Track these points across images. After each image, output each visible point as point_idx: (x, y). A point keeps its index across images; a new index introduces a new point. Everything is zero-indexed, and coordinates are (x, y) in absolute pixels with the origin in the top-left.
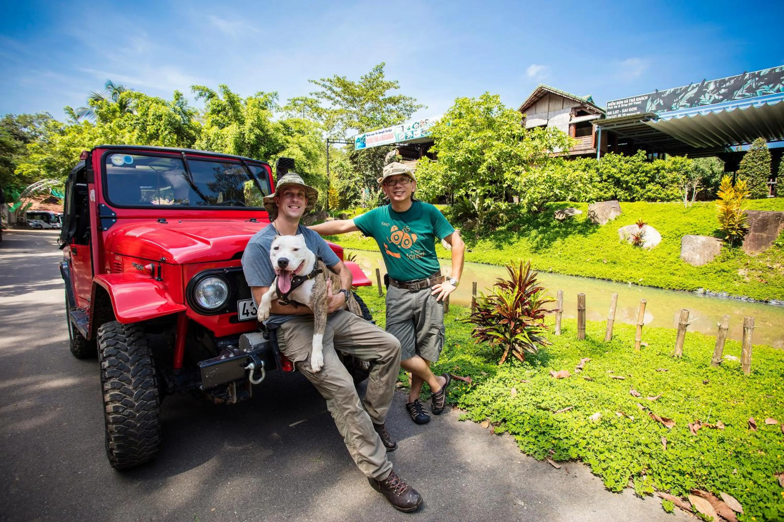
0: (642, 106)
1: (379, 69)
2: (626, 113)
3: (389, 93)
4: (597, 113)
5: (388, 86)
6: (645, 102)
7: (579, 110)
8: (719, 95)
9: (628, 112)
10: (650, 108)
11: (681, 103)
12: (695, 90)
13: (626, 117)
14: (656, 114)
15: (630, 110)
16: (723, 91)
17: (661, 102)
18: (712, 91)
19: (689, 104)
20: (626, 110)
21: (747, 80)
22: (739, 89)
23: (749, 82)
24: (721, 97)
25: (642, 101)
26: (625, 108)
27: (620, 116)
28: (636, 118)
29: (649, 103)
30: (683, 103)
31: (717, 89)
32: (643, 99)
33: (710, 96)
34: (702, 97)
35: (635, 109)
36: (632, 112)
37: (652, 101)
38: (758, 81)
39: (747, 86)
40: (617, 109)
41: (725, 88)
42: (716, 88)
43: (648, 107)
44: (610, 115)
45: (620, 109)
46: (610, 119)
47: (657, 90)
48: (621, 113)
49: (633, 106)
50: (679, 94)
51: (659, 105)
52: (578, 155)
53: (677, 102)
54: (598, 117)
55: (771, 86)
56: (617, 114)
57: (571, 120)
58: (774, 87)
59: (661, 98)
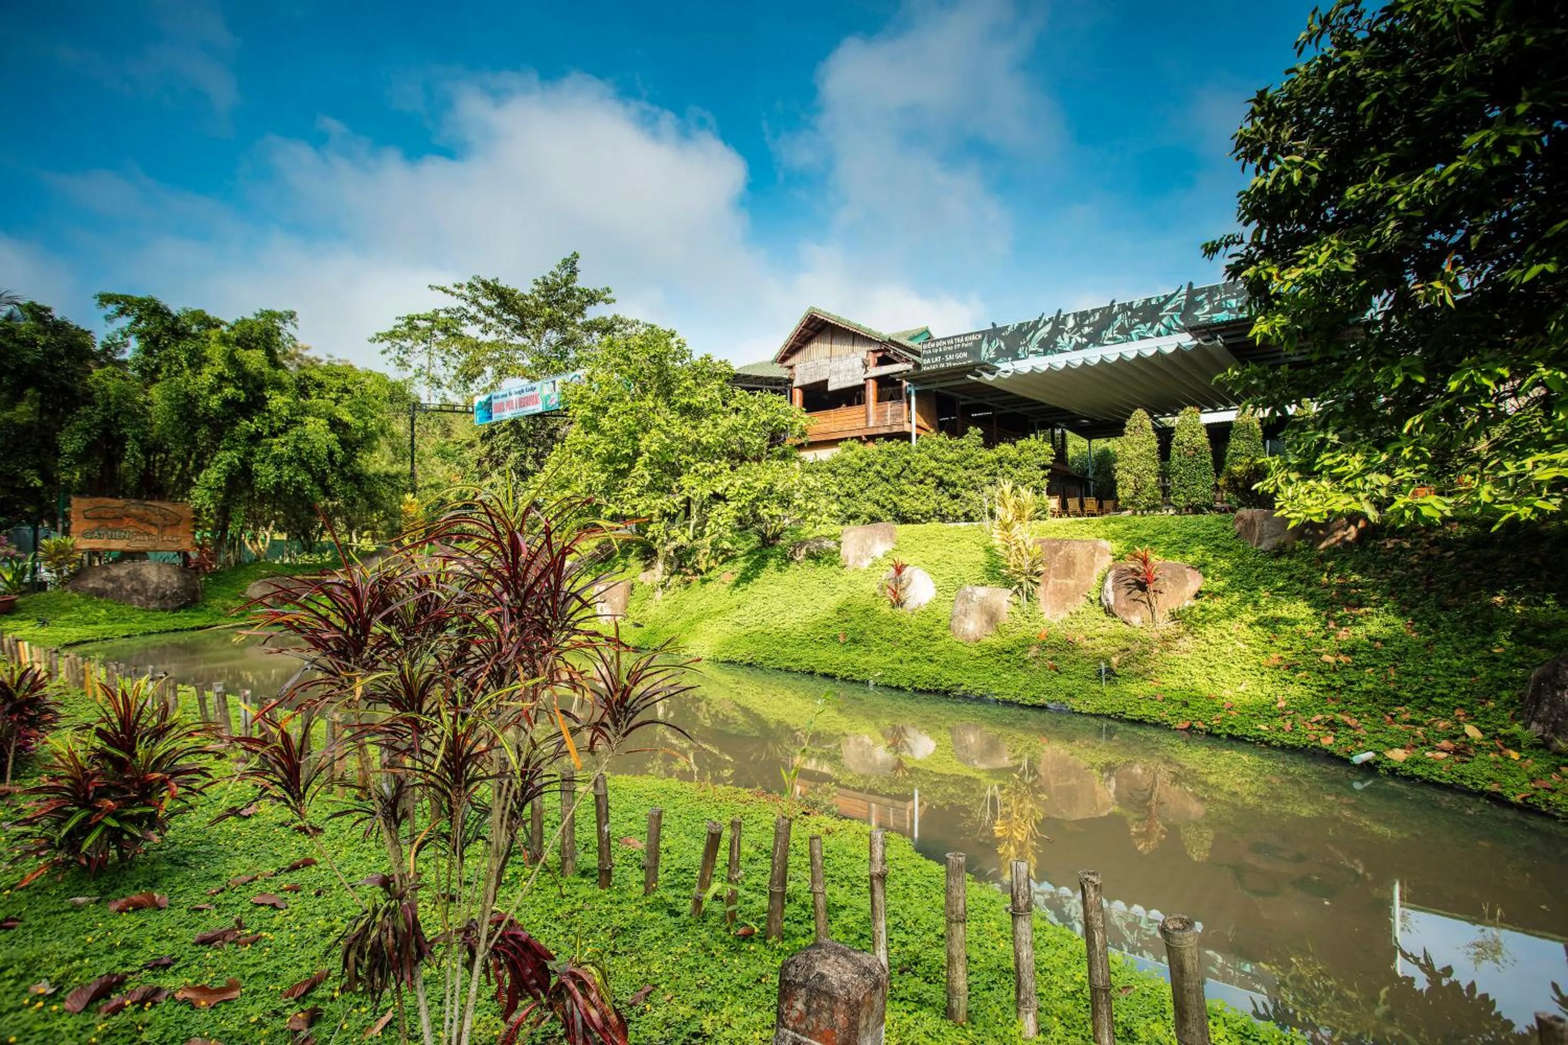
0: (975, 350)
1: (570, 265)
2: (952, 361)
3: (593, 313)
4: (907, 361)
5: (592, 298)
6: (978, 343)
7: (880, 354)
8: (1082, 336)
9: (955, 360)
10: (987, 352)
11: (1031, 349)
12: (1048, 327)
13: (953, 368)
14: (997, 365)
15: (958, 356)
16: (1086, 330)
17: (1002, 344)
18: (1072, 329)
19: (1041, 350)
20: (951, 357)
21: (1117, 314)
22: (1107, 328)
23: (1120, 317)
24: (1085, 340)
25: (974, 341)
26: (950, 352)
27: (942, 365)
28: (963, 371)
29: (985, 346)
30: (1033, 347)
31: (1079, 326)
32: (974, 338)
33: (1071, 338)
34: (1059, 339)
35: (965, 355)
36: (960, 360)
37: (989, 343)
38: (1131, 317)
39: (1117, 324)
40: (938, 354)
41: (1089, 325)
42: (1076, 325)
43: (983, 352)
44: (928, 365)
45: (942, 354)
46: (927, 372)
47: (994, 325)
48: (945, 362)
49: (962, 350)
50: (1026, 333)
51: (999, 349)
52: (879, 436)
53: (1026, 345)
54: (910, 366)
55: (1149, 325)
56: (938, 363)
57: (866, 372)
58: (1152, 328)
59: (1002, 338)
